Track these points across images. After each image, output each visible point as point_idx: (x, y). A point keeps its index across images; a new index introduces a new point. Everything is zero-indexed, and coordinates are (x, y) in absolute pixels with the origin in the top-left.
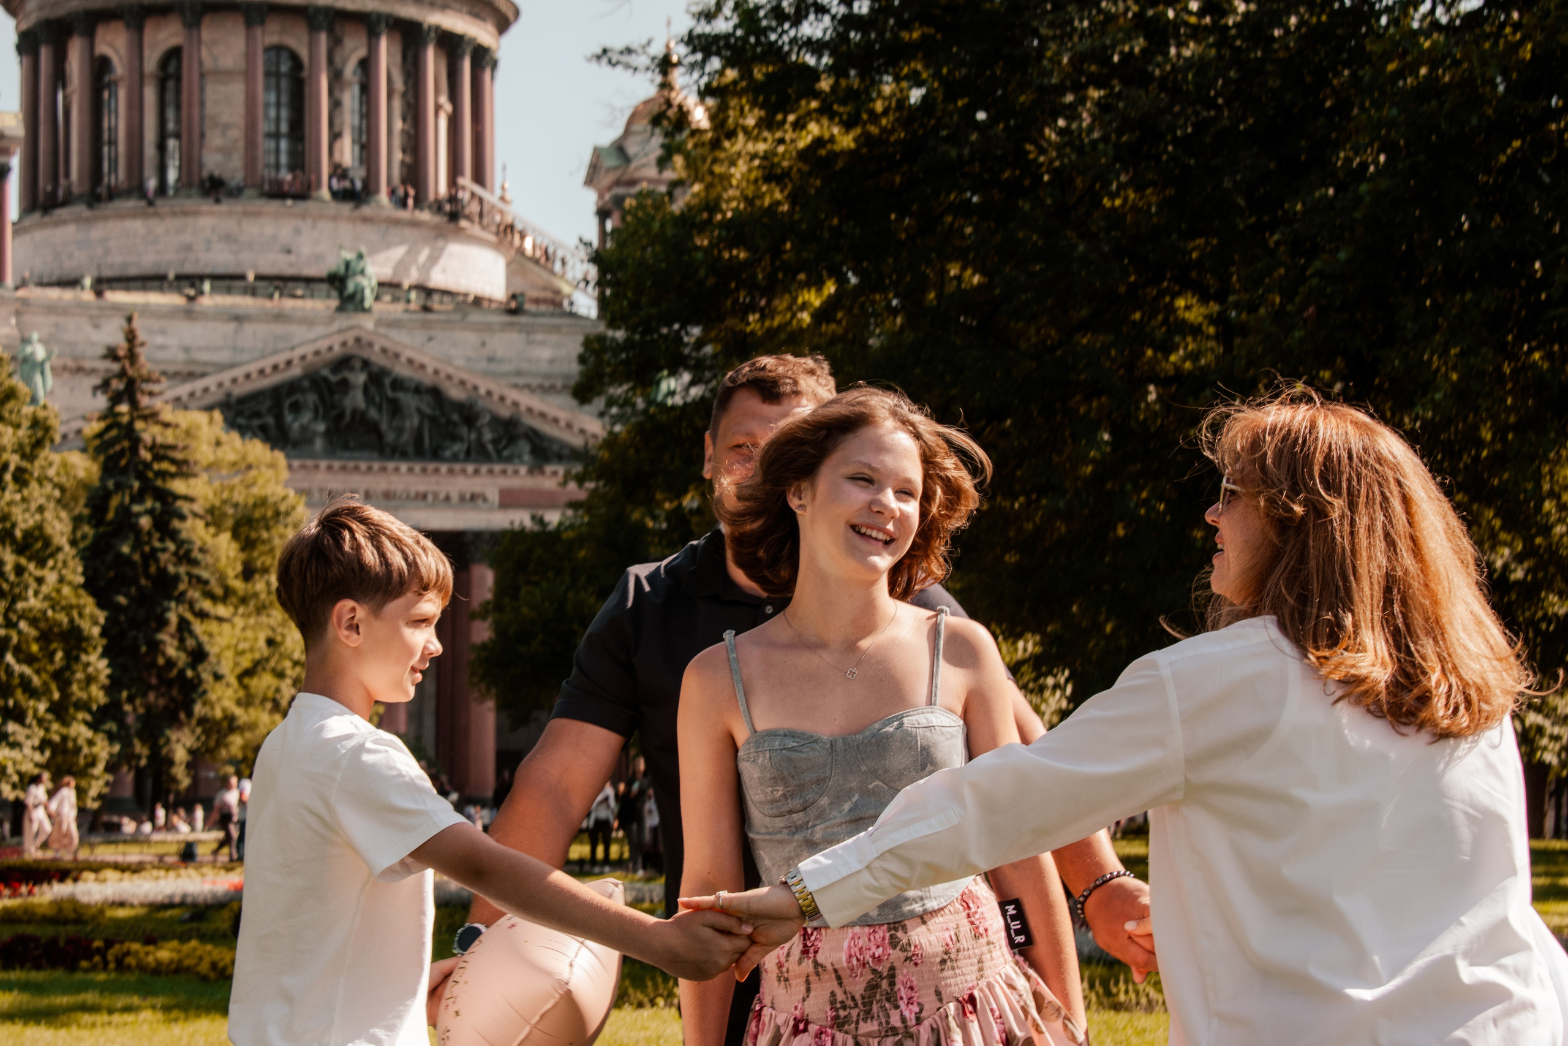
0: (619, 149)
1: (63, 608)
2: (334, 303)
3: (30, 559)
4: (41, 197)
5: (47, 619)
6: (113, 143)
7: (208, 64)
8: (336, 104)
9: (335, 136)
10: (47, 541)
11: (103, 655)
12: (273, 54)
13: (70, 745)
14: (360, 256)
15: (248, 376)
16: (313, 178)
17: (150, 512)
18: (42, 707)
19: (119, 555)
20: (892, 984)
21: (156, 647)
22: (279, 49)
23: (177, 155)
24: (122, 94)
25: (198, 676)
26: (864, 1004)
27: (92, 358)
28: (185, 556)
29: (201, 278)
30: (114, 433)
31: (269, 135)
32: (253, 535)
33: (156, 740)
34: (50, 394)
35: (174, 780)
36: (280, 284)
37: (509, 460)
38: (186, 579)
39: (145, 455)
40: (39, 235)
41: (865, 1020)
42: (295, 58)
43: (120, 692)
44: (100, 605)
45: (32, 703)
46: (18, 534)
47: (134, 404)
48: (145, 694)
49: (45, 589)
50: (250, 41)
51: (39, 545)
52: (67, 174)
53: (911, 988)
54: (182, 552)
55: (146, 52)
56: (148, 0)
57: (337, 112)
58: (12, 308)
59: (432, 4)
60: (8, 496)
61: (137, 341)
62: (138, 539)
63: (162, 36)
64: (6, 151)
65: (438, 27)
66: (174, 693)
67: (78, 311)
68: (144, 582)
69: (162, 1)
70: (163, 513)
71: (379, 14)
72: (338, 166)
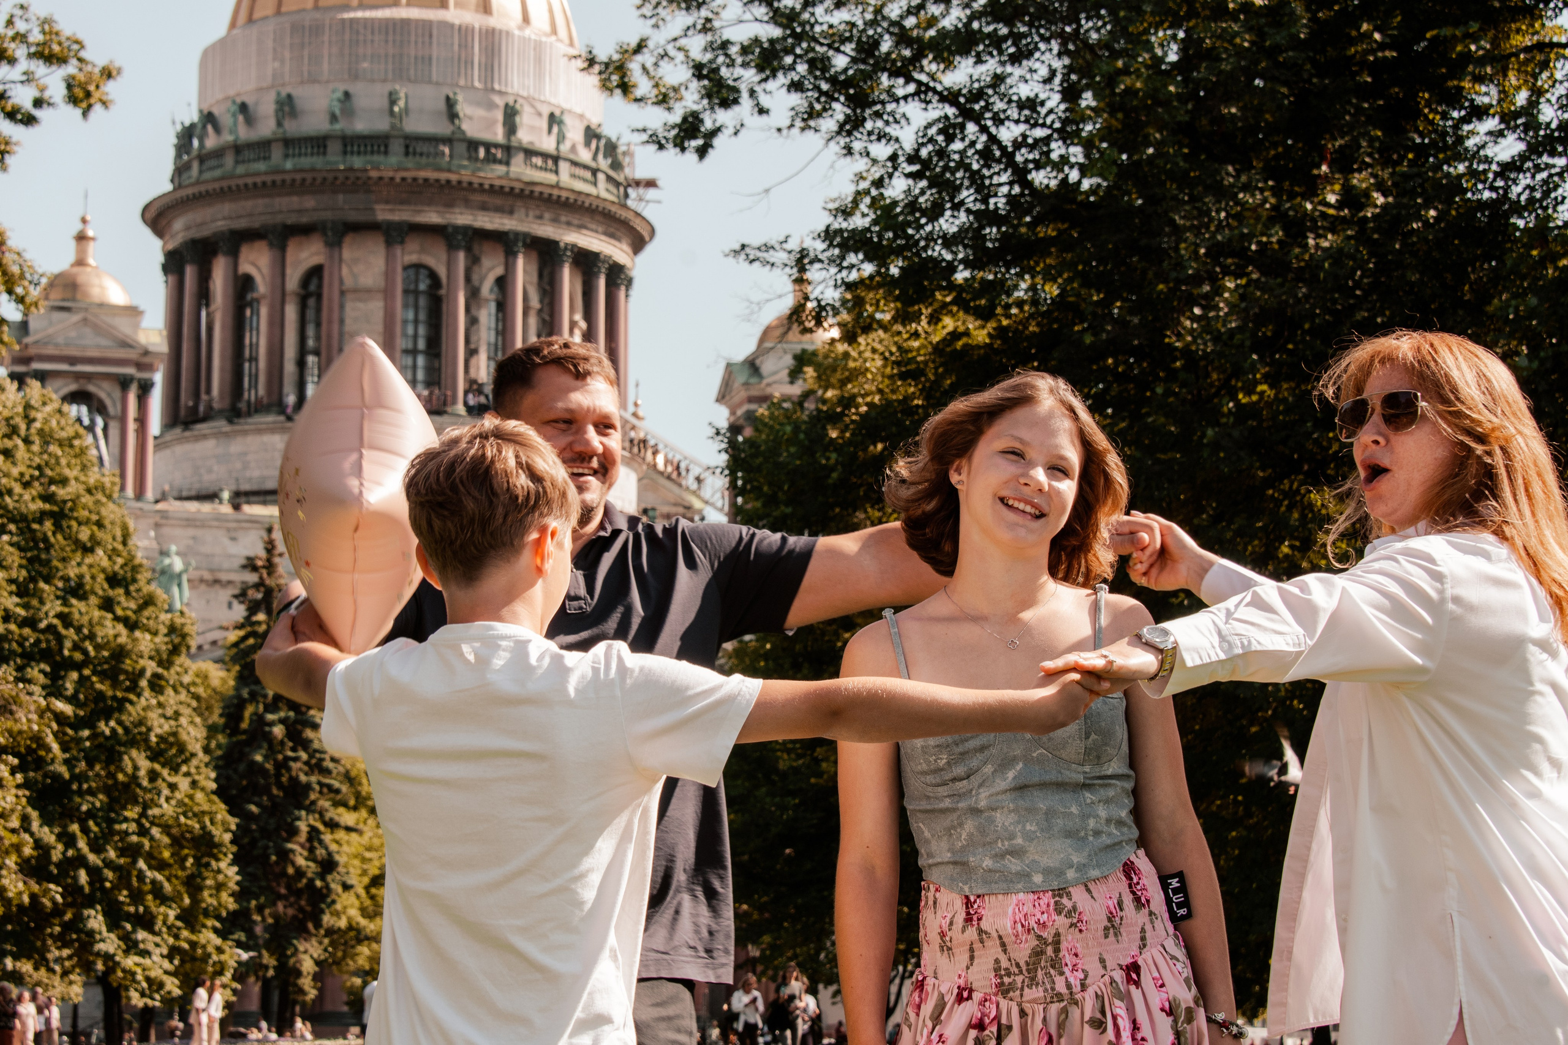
0: (752, 365)
1: (195, 815)
3: (163, 766)
4: (183, 412)
5: (179, 825)
6: (254, 359)
7: (349, 282)
8: (473, 322)
9: (471, 352)
10: (182, 748)
11: (233, 863)
12: (411, 272)
13: (199, 951)
16: (449, 393)
17: (282, 721)
18: (172, 914)
19: (254, 763)
20: (1057, 950)
21: (285, 856)
22: (418, 267)
23: (316, 372)
24: (264, 311)
25: (327, 887)
26: (1029, 971)
27: (229, 571)
28: (317, 766)
30: (251, 641)
31: (406, 352)
33: (286, 949)
35: (302, 992)
38: (317, 788)
40: (179, 449)
41: (1030, 987)
42: (433, 276)
43: (249, 902)
44: (231, 812)
45: (162, 909)
46: (154, 739)
47: (270, 614)
48: (274, 904)
49: (178, 795)
50: (389, 259)
51: (174, 751)
52: (208, 391)
53: (1076, 955)
54: (314, 761)
55: (288, 271)
56: (291, 220)
57: (475, 328)
58: (151, 521)
59: (569, 224)
60: (143, 701)
61: (277, 552)
62: (271, 747)
63: (304, 255)
64: (150, 368)
65: (574, 246)
66: (303, 903)
67: (216, 523)
68: (275, 791)
69: (304, 219)
70: (296, 722)
71: (517, 234)
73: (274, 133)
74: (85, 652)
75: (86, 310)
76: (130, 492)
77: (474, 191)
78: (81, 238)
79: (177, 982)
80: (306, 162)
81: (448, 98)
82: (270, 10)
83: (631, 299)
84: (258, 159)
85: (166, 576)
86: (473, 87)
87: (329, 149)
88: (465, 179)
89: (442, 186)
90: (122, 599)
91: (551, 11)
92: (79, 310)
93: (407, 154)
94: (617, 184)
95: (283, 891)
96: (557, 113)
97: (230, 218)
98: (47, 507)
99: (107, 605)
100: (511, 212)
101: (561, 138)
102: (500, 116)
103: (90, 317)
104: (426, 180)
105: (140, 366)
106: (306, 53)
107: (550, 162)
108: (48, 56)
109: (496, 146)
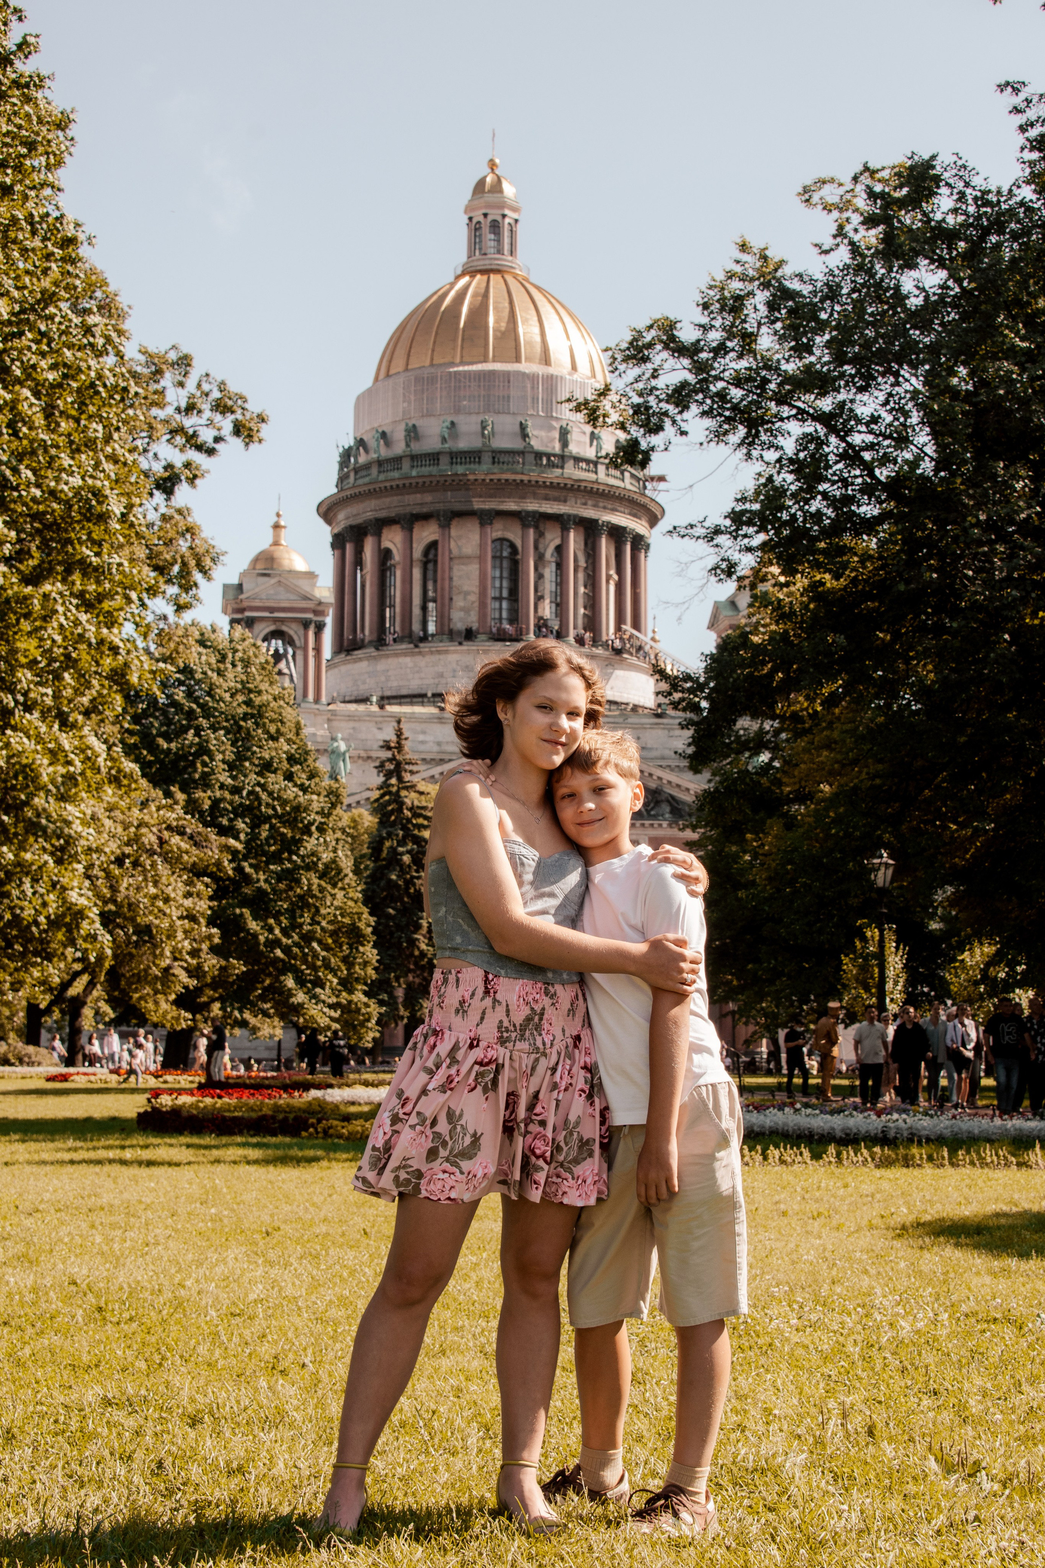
0: (732, 603)
1: (348, 915)
3: (327, 882)
4: (345, 643)
5: (339, 921)
6: (392, 606)
7: (455, 552)
8: (540, 577)
9: (539, 598)
10: (339, 870)
11: (374, 947)
12: (498, 544)
13: (354, 1006)
16: (524, 626)
17: (408, 852)
18: (335, 981)
19: (391, 880)
21: (413, 943)
22: (502, 540)
23: (434, 614)
24: (398, 573)
27: (375, 749)
30: (387, 798)
31: (495, 598)
33: (413, 1006)
37: (655, 817)
39: (408, 813)
40: (344, 668)
42: (513, 546)
43: (389, 974)
44: (371, 914)
46: (321, 865)
47: (400, 779)
48: (406, 975)
49: (337, 903)
50: (482, 536)
51: (334, 873)
52: (363, 629)
55: (415, 545)
56: (416, 510)
57: (541, 581)
58: (325, 718)
59: (605, 508)
60: (314, 841)
61: (404, 736)
62: (402, 870)
63: (425, 534)
64: (322, 613)
65: (609, 523)
67: (368, 718)
68: (406, 900)
69: (425, 510)
71: (569, 516)
72: (541, 618)
73: (404, 452)
74: (275, 809)
75: (280, 575)
76: (311, 697)
77: (540, 486)
78: (277, 527)
80: (425, 470)
82: (401, 368)
83: (650, 559)
84: (394, 469)
85: (334, 753)
86: (538, 415)
87: (441, 461)
88: (533, 479)
89: (518, 484)
90: (298, 772)
91: (591, 362)
92: (275, 575)
93: (494, 463)
94: (638, 480)
95: (412, 967)
96: (596, 431)
97: (375, 510)
98: (249, 709)
99: (289, 776)
100: (565, 501)
101: (599, 449)
102: (556, 435)
103: (282, 580)
104: (507, 480)
105: (316, 613)
106: (425, 396)
107: (592, 465)
108: (221, 407)
109: (555, 455)
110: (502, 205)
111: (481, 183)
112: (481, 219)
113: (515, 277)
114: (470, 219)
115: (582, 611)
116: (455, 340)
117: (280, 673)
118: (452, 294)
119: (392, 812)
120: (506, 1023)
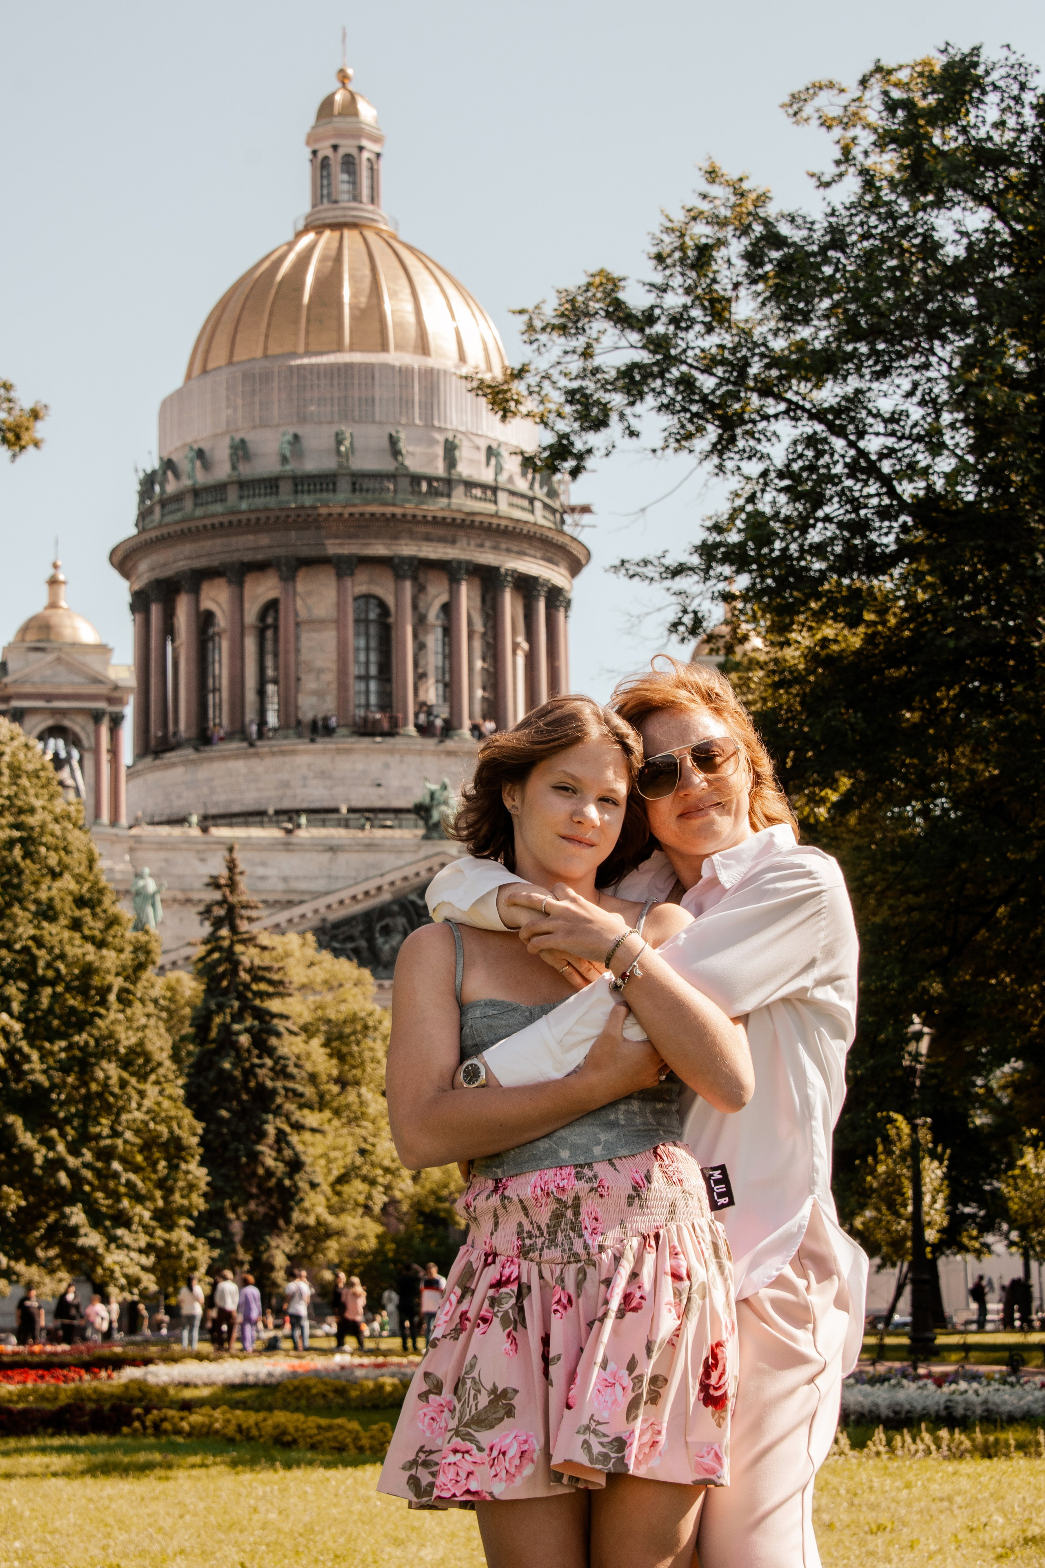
1: (163, 1120)
2: (421, 832)
3: (132, 1074)
4: (153, 742)
5: (150, 1131)
6: (217, 690)
7: (303, 614)
8: (420, 647)
9: (421, 677)
10: (148, 1058)
11: (202, 1164)
12: (362, 602)
13: (174, 1249)
14: (444, 787)
15: (341, 902)
16: (400, 715)
17: (248, 1030)
18: (147, 1215)
19: (222, 1070)
21: (255, 1157)
22: (367, 597)
23: (276, 700)
24: (225, 644)
25: (295, 1185)
26: (549, 1233)
27: (198, 889)
28: (281, 1072)
29: (298, 812)
30: (216, 955)
31: (359, 678)
32: (345, 1050)
33: (260, 1245)
34: (160, 924)
36: (371, 815)
38: (282, 1092)
39: (244, 976)
40: (151, 777)
42: (382, 605)
43: (223, 1201)
44: (198, 1116)
45: (137, 1209)
46: (122, 1051)
47: (234, 930)
48: (246, 1203)
49: (147, 1103)
50: (341, 591)
51: (141, 1061)
52: (176, 722)
53: (596, 1219)
54: (278, 1067)
55: (247, 606)
56: (248, 557)
57: (422, 653)
58: (126, 846)
59: (508, 551)
60: (112, 1015)
61: (238, 870)
62: (238, 1055)
63: (260, 590)
64: (120, 701)
65: (514, 571)
66: (274, 1201)
67: (186, 846)
68: (245, 1097)
69: (260, 557)
70: (261, 1031)
71: (459, 562)
72: (423, 704)
73: (230, 476)
74: (57, 971)
75: (60, 649)
76: (105, 817)
77: (419, 522)
78: (53, 582)
79: (152, 1277)
80: (260, 502)
81: (391, 436)
82: (222, 362)
83: (571, 620)
84: (216, 501)
85: (140, 897)
86: (414, 425)
87: (281, 489)
88: (410, 512)
89: (387, 520)
90: (89, 919)
91: (486, 350)
92: (53, 650)
93: (354, 490)
94: (554, 511)
95: (254, 1190)
96: (494, 446)
97: (191, 558)
98: (16, 834)
99: (76, 925)
100: (453, 542)
101: (499, 469)
102: (440, 451)
103: (63, 656)
104: (372, 515)
105: (111, 700)
106: (257, 399)
107: (489, 493)
109: (438, 479)
110: (358, 133)
111: (328, 102)
112: (329, 152)
113: (379, 233)
114: (315, 153)
115: (479, 693)
116: (296, 321)
117: (61, 783)
118: (291, 257)
119: (223, 975)
120: (527, 1227)
